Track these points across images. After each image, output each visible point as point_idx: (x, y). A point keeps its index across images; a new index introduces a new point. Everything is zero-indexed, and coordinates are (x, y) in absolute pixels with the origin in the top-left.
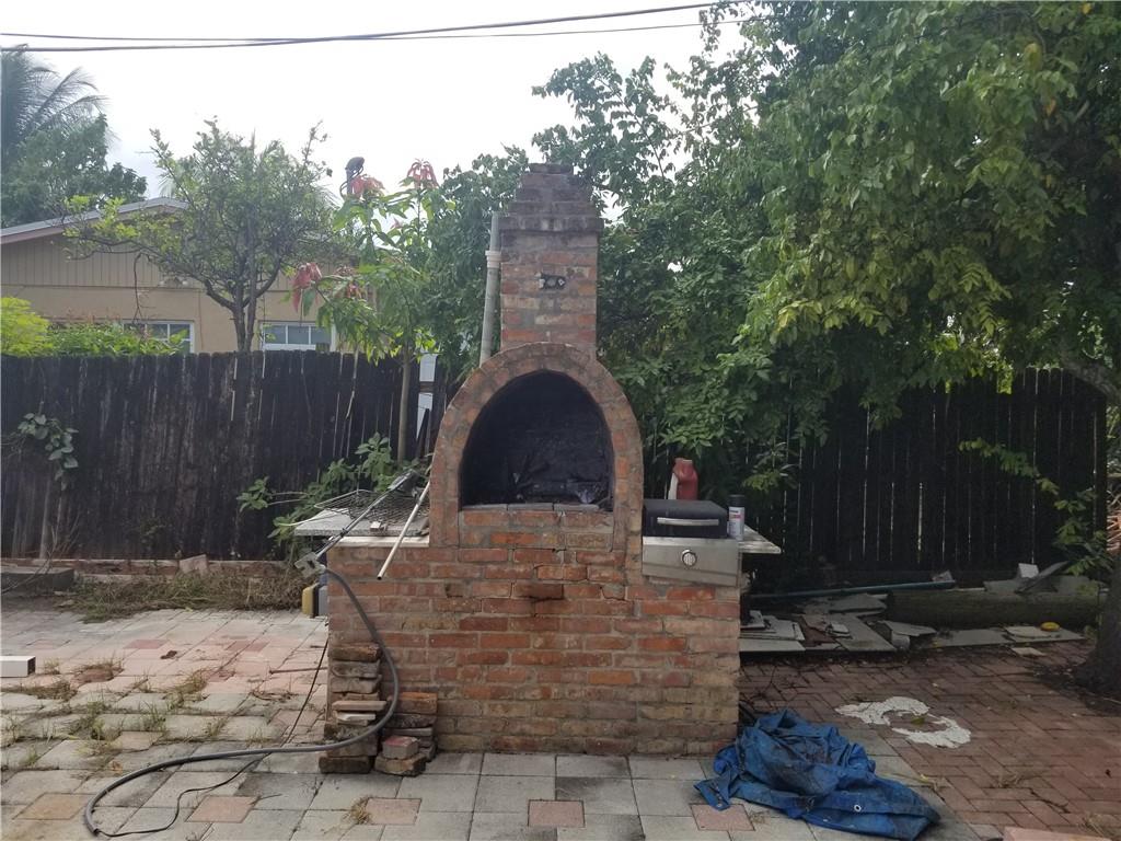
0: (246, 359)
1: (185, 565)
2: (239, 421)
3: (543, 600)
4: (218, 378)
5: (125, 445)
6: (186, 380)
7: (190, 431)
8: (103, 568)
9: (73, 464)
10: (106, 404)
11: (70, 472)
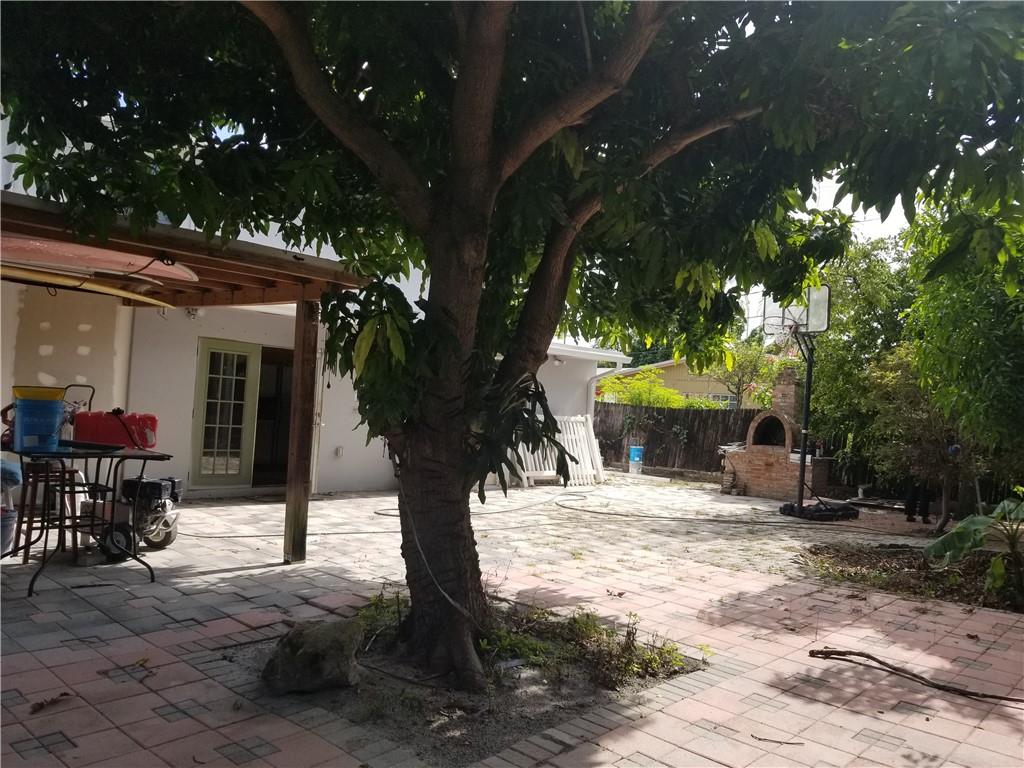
0: (739, 411)
1: (714, 474)
2: (734, 431)
3: (769, 465)
4: (729, 416)
5: (701, 436)
6: (720, 418)
7: (720, 433)
8: (692, 473)
9: (686, 441)
10: (696, 423)
11: (685, 443)
